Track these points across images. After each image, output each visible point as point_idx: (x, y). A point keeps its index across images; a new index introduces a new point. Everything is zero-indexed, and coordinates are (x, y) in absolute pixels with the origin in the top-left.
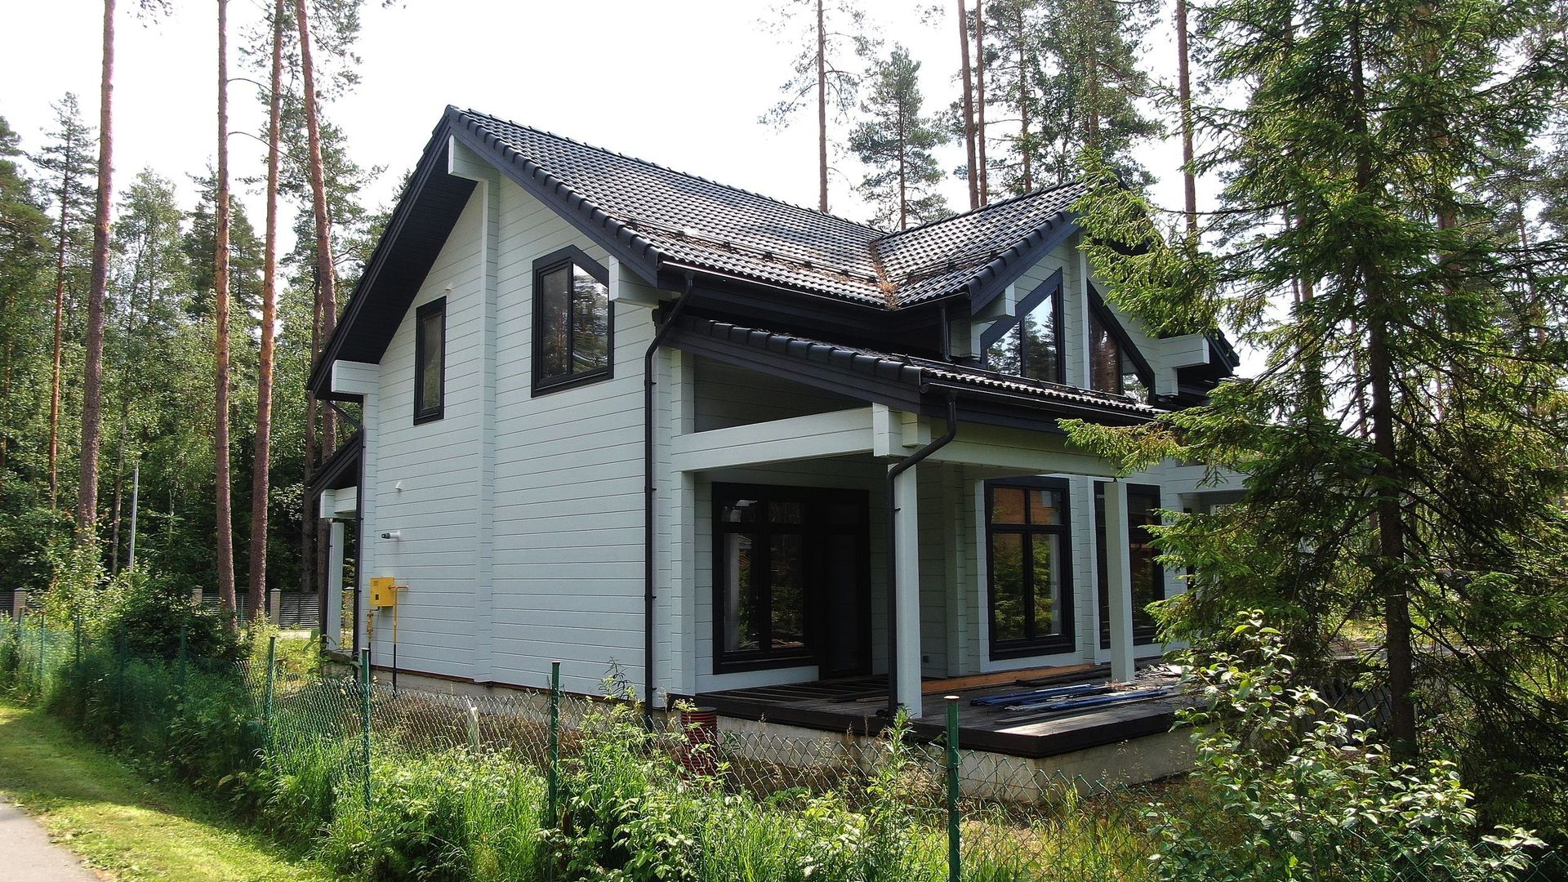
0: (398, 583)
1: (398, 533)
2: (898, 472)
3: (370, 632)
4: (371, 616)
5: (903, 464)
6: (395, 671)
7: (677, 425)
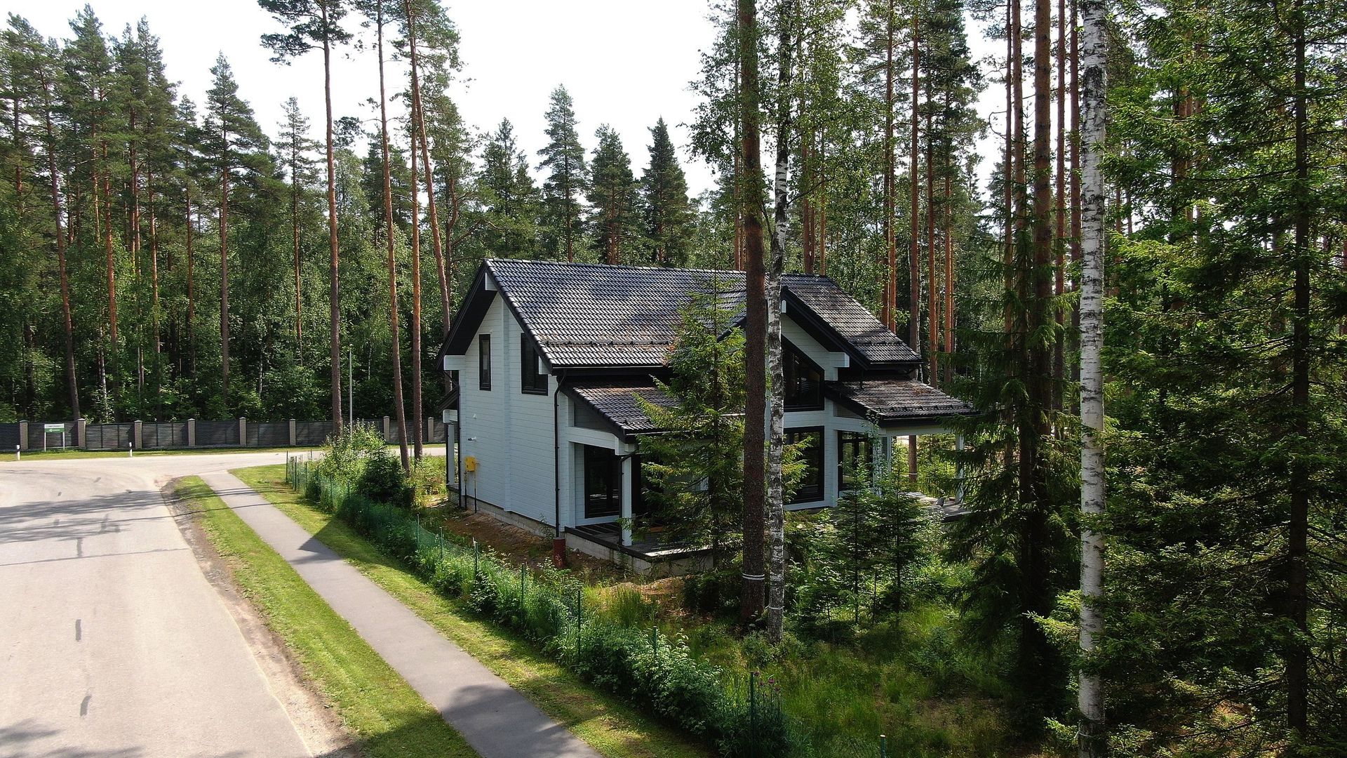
1: (473, 439)
2: (624, 460)
3: (464, 480)
4: (466, 473)
5: (626, 457)
6: (476, 500)
7: (564, 422)
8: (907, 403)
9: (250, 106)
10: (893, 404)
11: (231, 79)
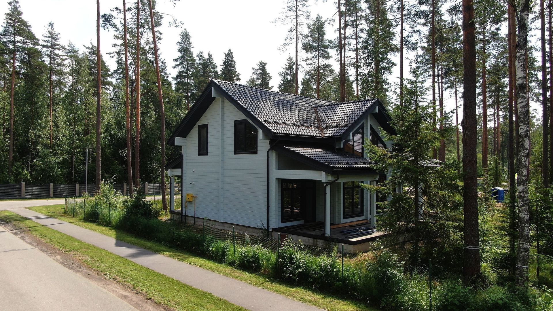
0: (194, 195)
1: (194, 183)
2: (326, 186)
3: (186, 207)
4: (186, 203)
5: (328, 184)
6: (194, 217)
7: (274, 167)
9: (29, 23)
11: (19, 9)
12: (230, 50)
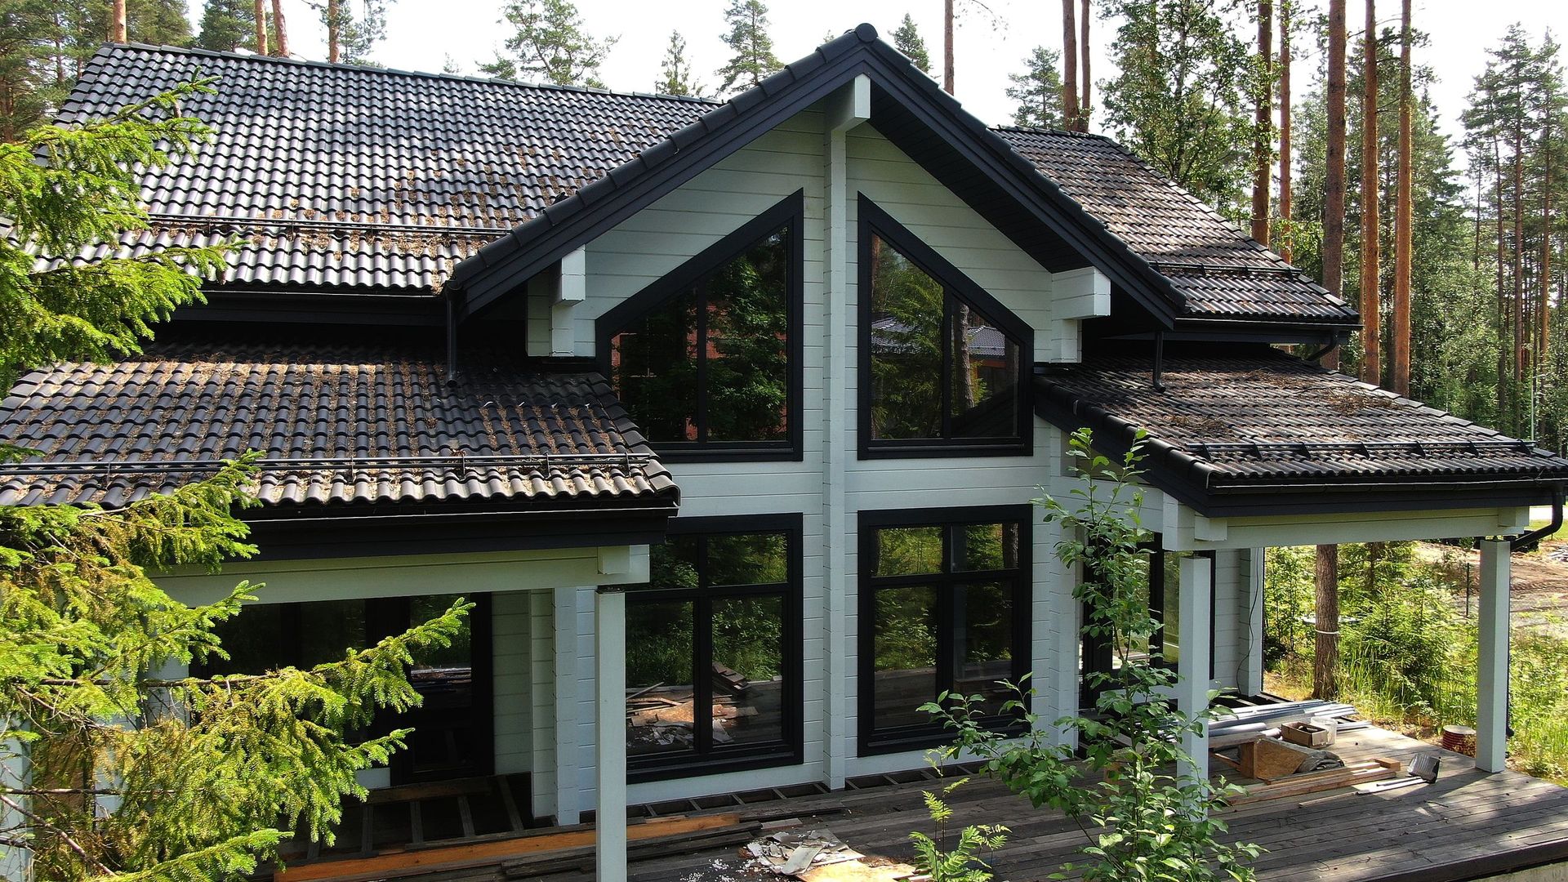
8: (1311, 434)
10: (1257, 434)
12: (907, 18)
